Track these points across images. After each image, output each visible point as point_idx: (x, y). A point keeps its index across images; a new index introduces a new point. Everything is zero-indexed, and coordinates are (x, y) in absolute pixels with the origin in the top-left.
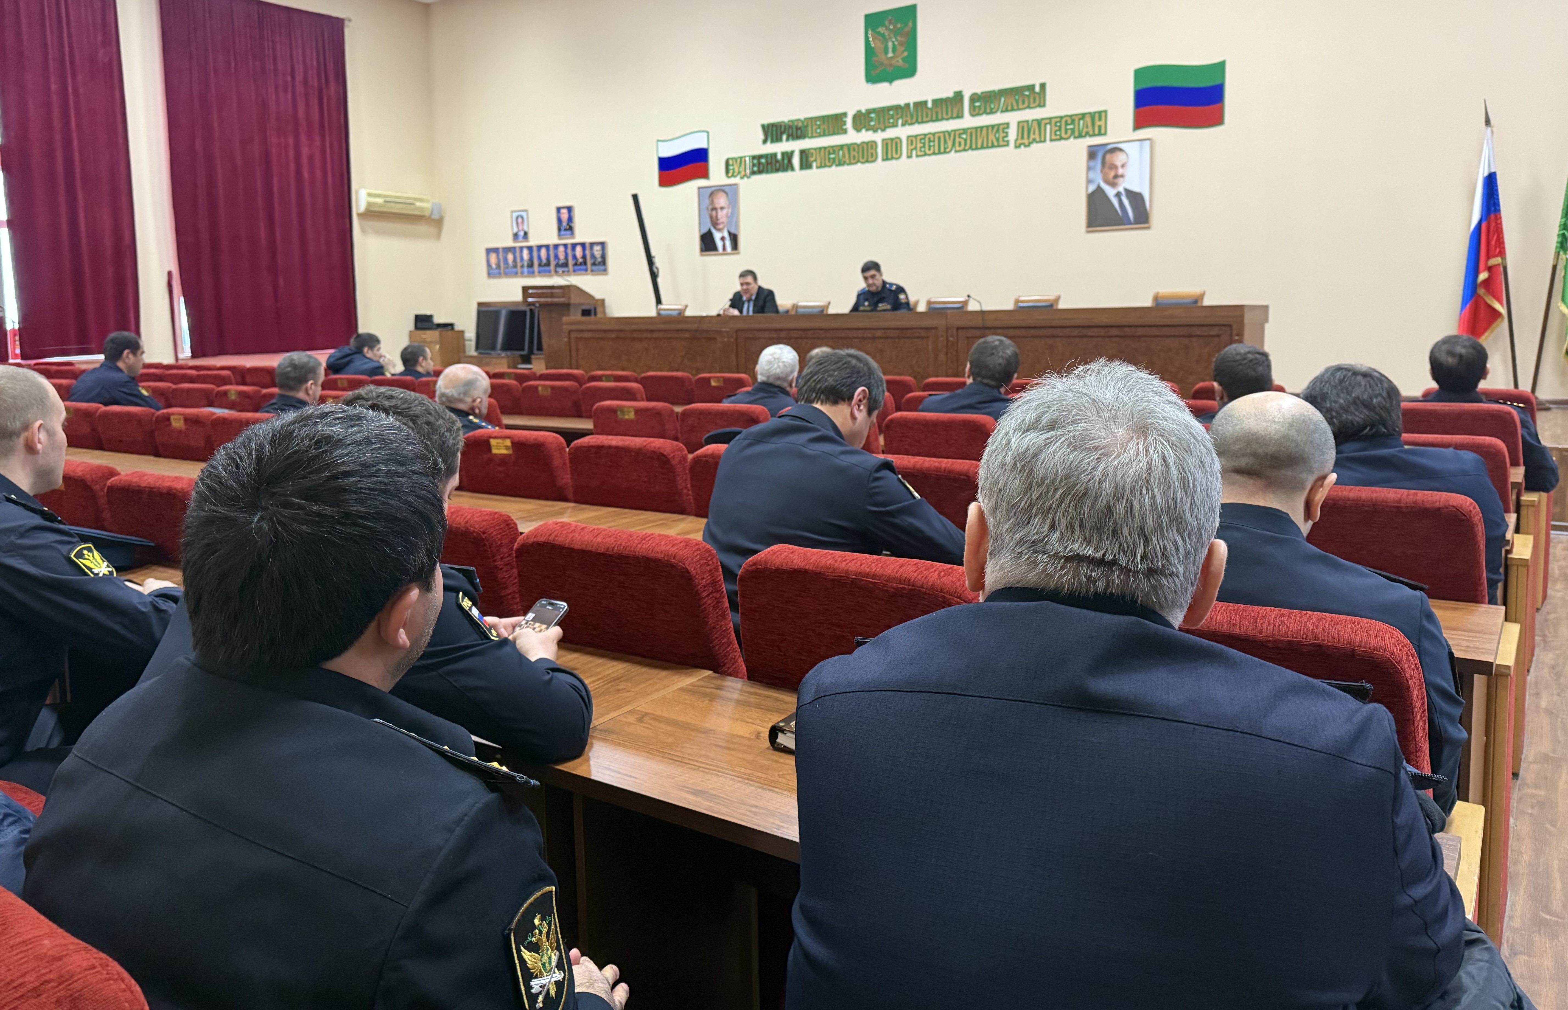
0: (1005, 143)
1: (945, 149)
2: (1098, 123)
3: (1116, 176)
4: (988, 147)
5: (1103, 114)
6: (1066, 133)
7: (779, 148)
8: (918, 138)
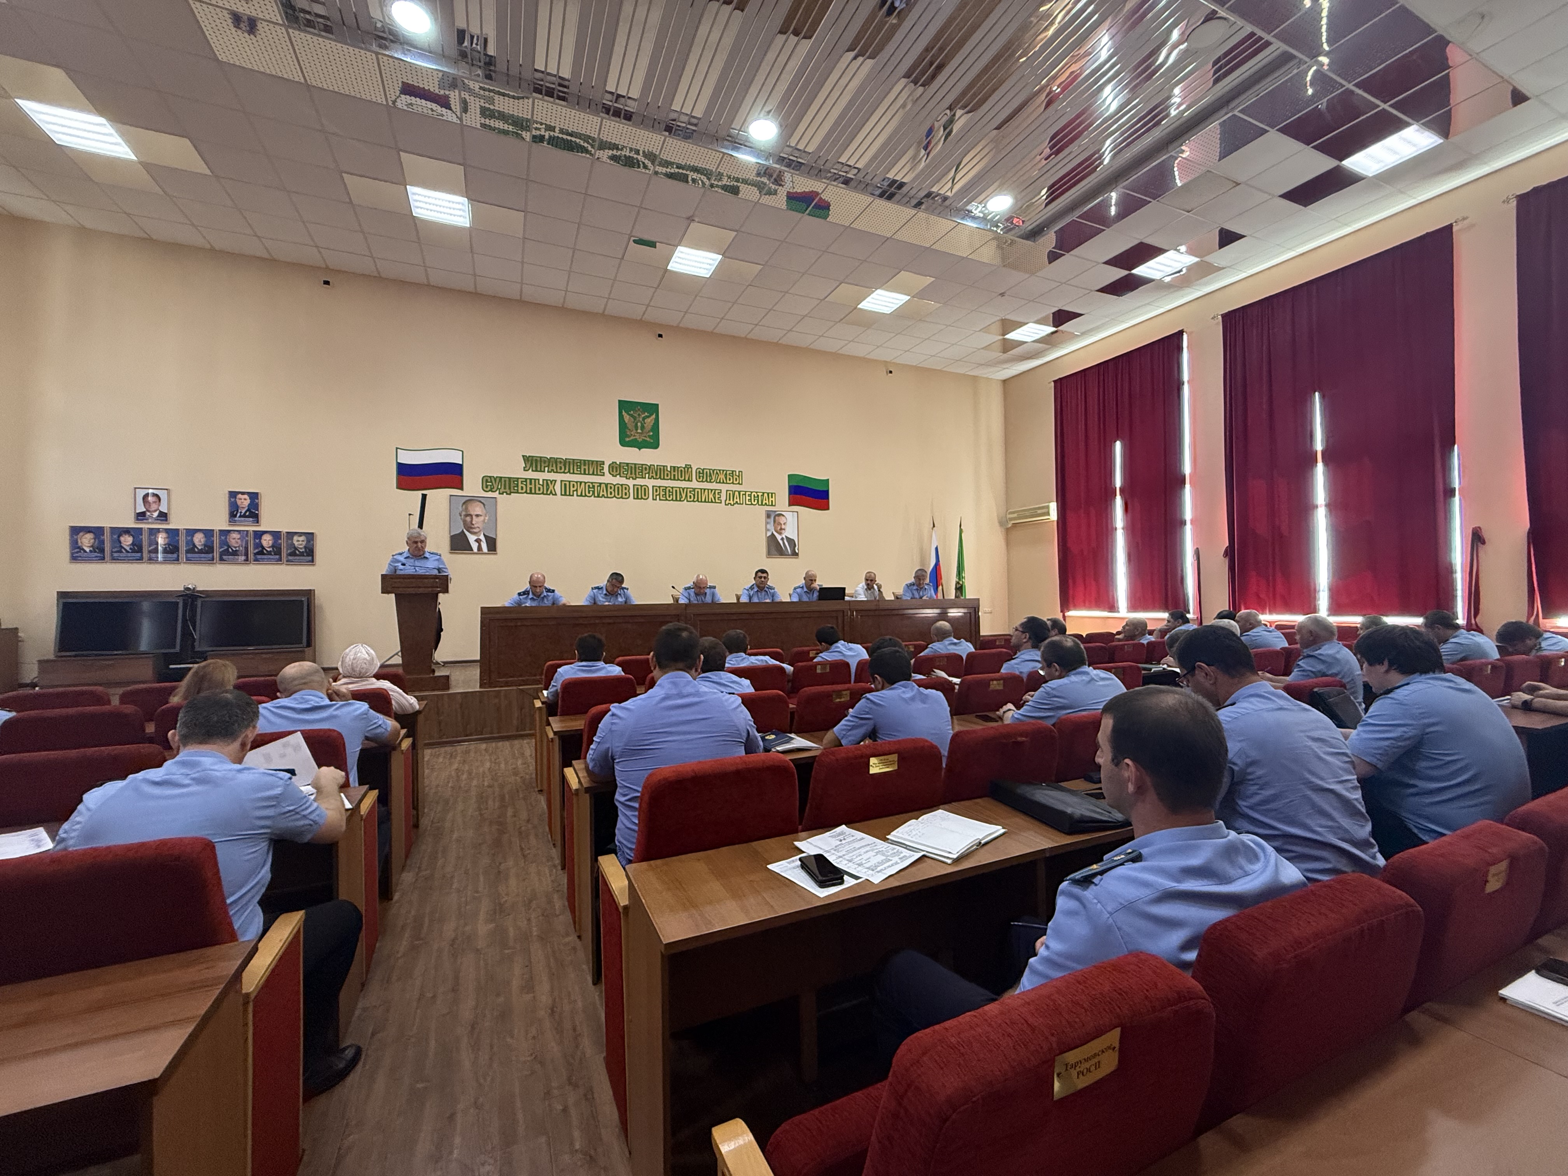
0: (720, 502)
1: (680, 498)
2: (770, 499)
4: (708, 502)
5: (773, 494)
6: (754, 502)
7: (541, 476)
8: (661, 488)
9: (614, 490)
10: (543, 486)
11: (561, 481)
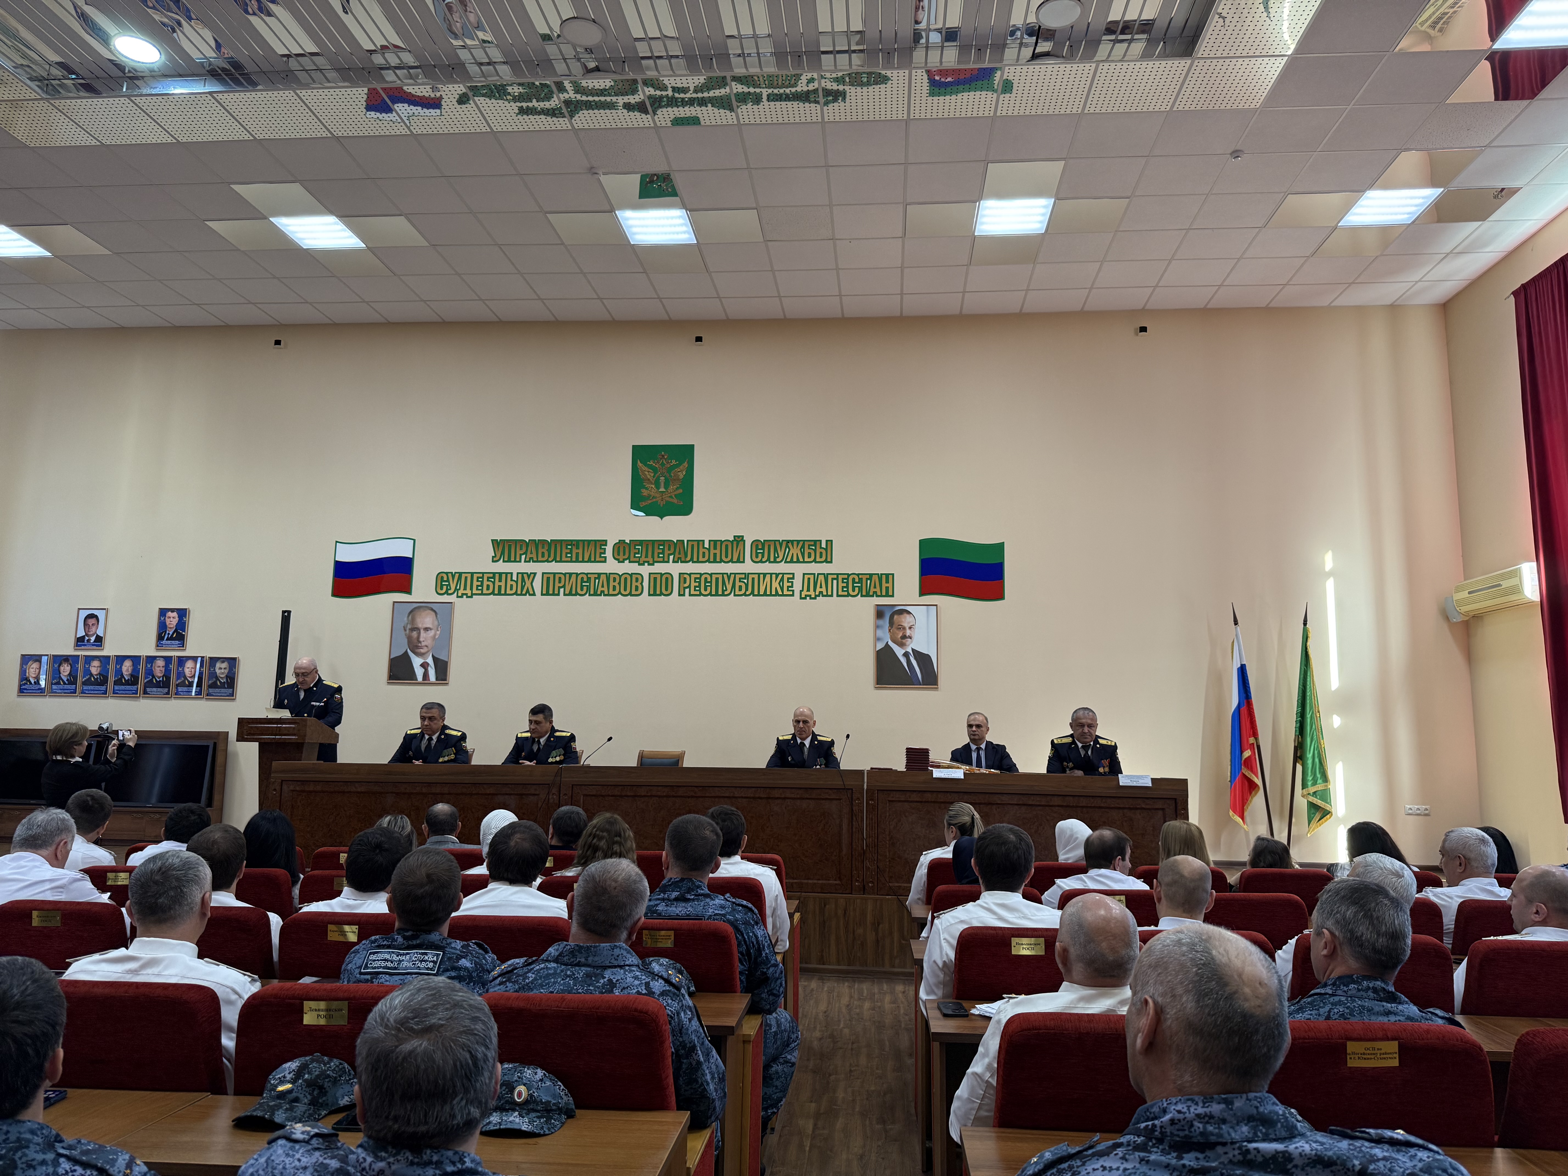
1: (723, 591)
2: (884, 585)
3: (904, 637)
4: (771, 595)
5: (890, 577)
6: (854, 590)
7: (514, 568)
8: (693, 576)
9: (619, 583)
10: (517, 582)
11: (543, 573)
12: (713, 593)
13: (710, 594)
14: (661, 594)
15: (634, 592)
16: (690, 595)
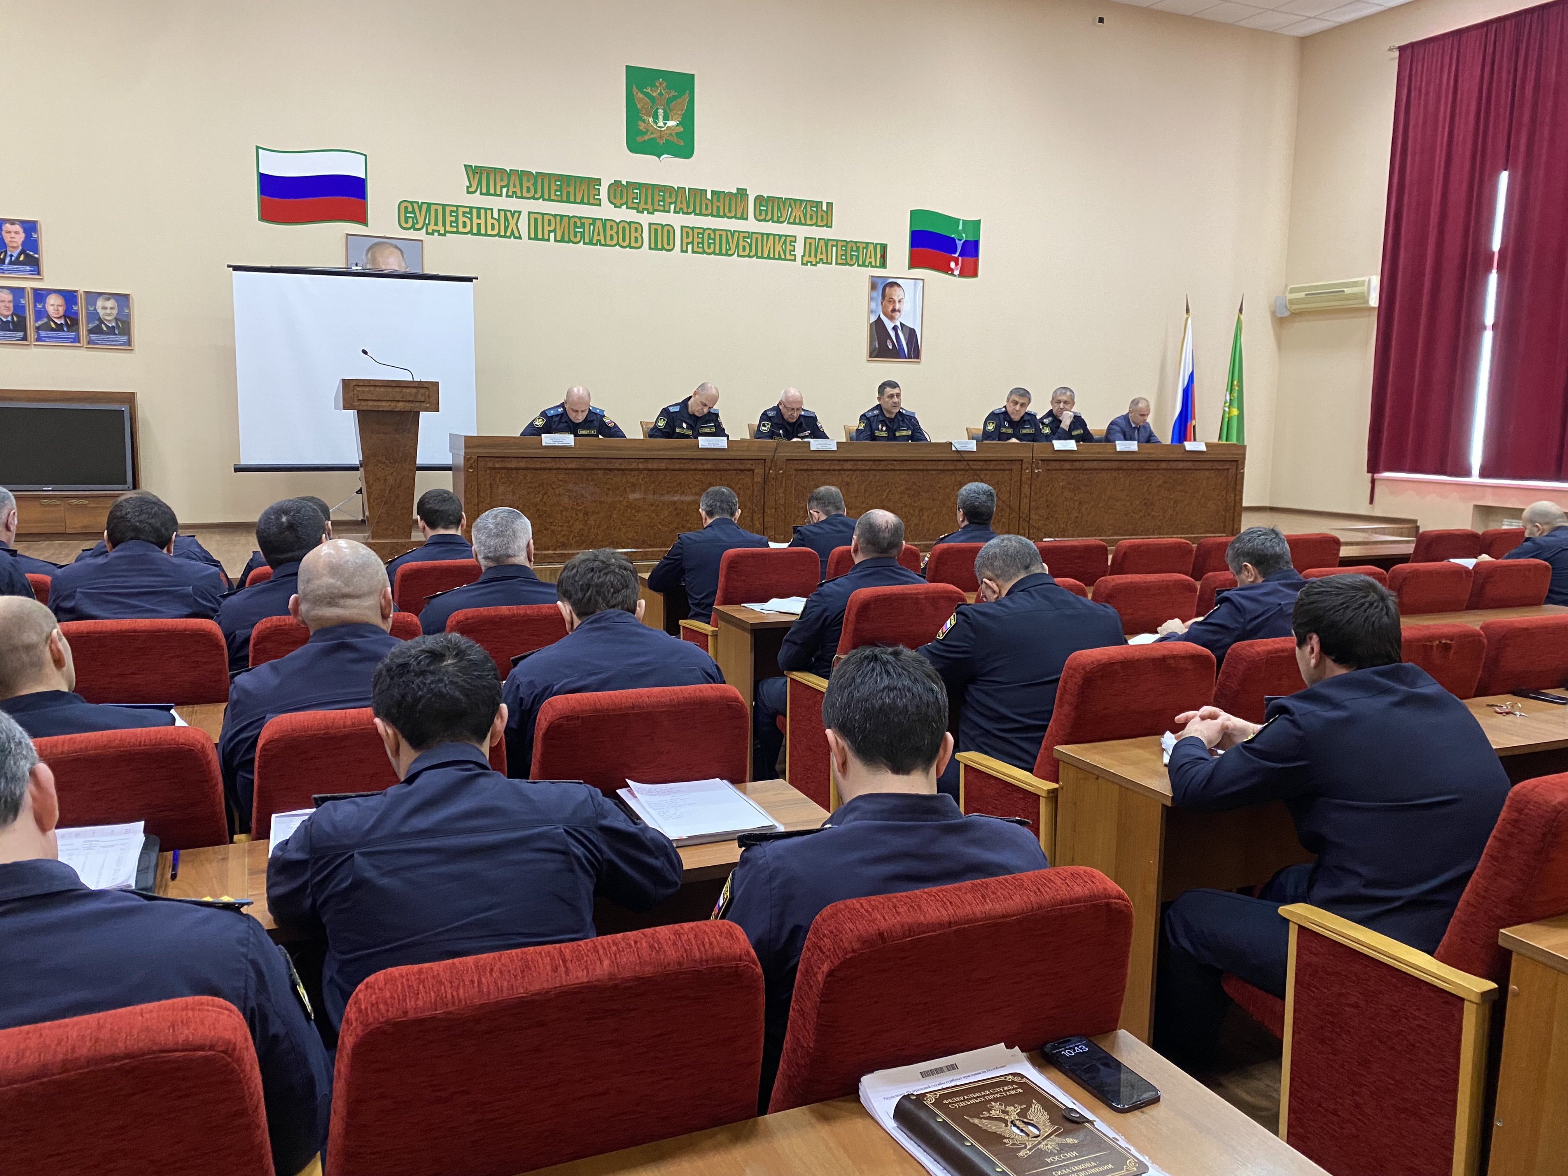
0: (793, 258)
1: (727, 250)
2: (879, 255)
3: (894, 310)
4: (774, 258)
5: (885, 247)
7: (497, 203)
8: (696, 231)
9: (617, 233)
10: (498, 220)
11: (529, 213)
12: (717, 251)
13: (714, 253)
14: (663, 249)
15: (633, 244)
16: (693, 252)
